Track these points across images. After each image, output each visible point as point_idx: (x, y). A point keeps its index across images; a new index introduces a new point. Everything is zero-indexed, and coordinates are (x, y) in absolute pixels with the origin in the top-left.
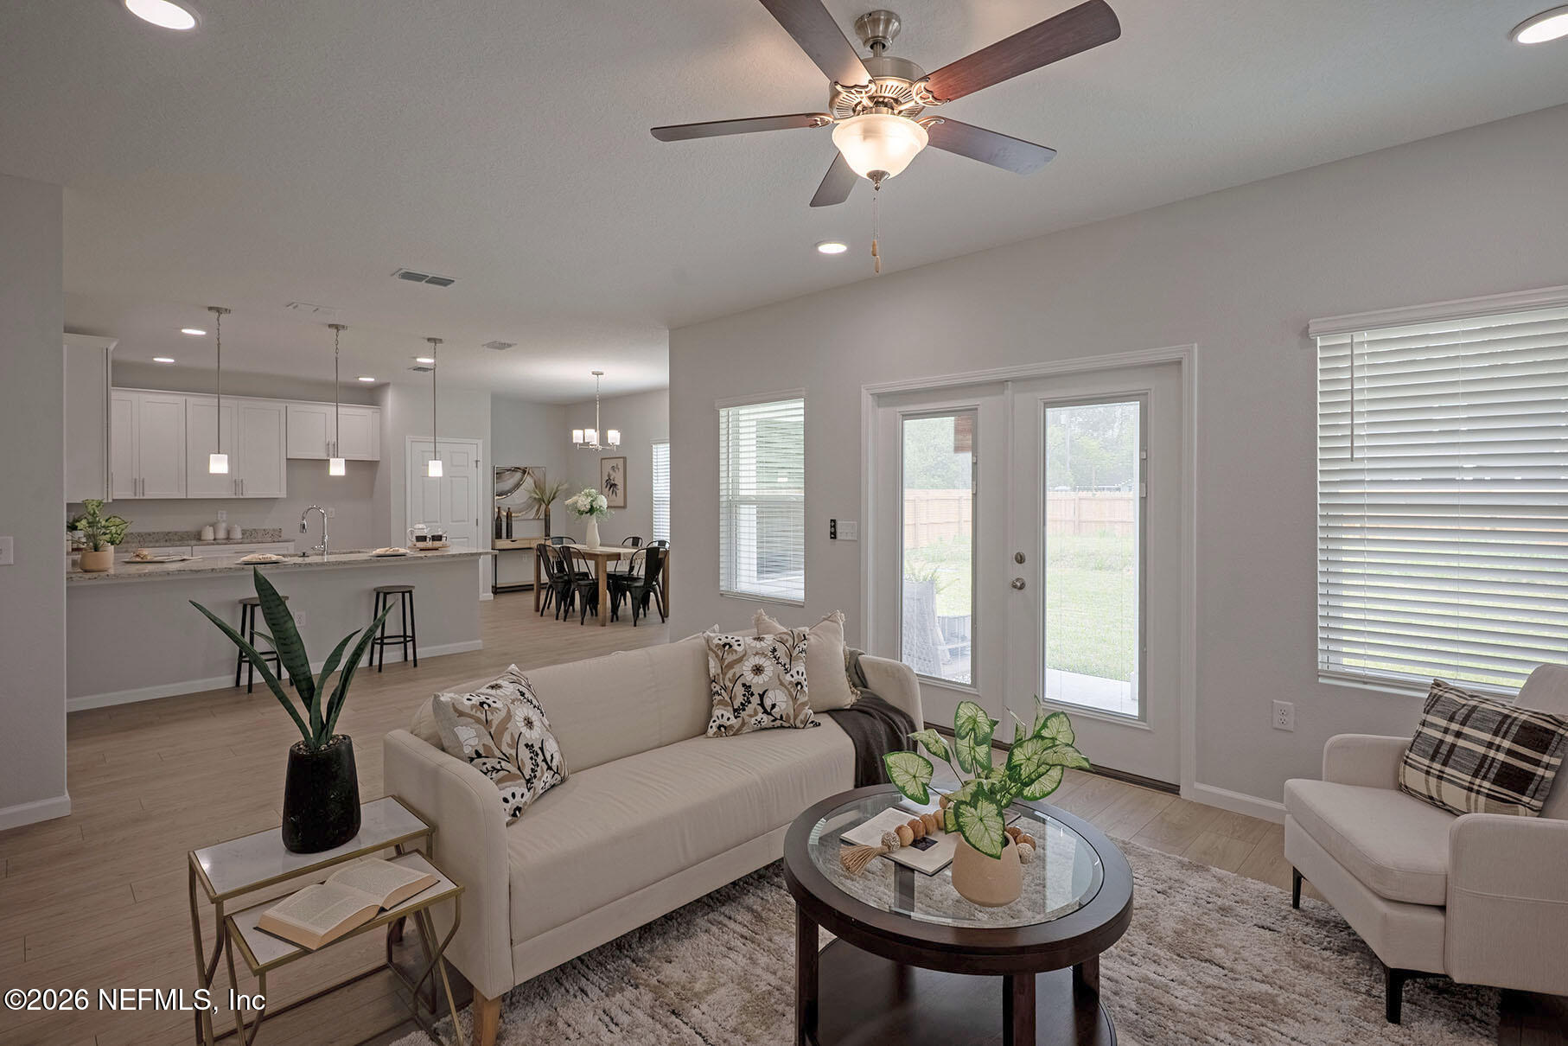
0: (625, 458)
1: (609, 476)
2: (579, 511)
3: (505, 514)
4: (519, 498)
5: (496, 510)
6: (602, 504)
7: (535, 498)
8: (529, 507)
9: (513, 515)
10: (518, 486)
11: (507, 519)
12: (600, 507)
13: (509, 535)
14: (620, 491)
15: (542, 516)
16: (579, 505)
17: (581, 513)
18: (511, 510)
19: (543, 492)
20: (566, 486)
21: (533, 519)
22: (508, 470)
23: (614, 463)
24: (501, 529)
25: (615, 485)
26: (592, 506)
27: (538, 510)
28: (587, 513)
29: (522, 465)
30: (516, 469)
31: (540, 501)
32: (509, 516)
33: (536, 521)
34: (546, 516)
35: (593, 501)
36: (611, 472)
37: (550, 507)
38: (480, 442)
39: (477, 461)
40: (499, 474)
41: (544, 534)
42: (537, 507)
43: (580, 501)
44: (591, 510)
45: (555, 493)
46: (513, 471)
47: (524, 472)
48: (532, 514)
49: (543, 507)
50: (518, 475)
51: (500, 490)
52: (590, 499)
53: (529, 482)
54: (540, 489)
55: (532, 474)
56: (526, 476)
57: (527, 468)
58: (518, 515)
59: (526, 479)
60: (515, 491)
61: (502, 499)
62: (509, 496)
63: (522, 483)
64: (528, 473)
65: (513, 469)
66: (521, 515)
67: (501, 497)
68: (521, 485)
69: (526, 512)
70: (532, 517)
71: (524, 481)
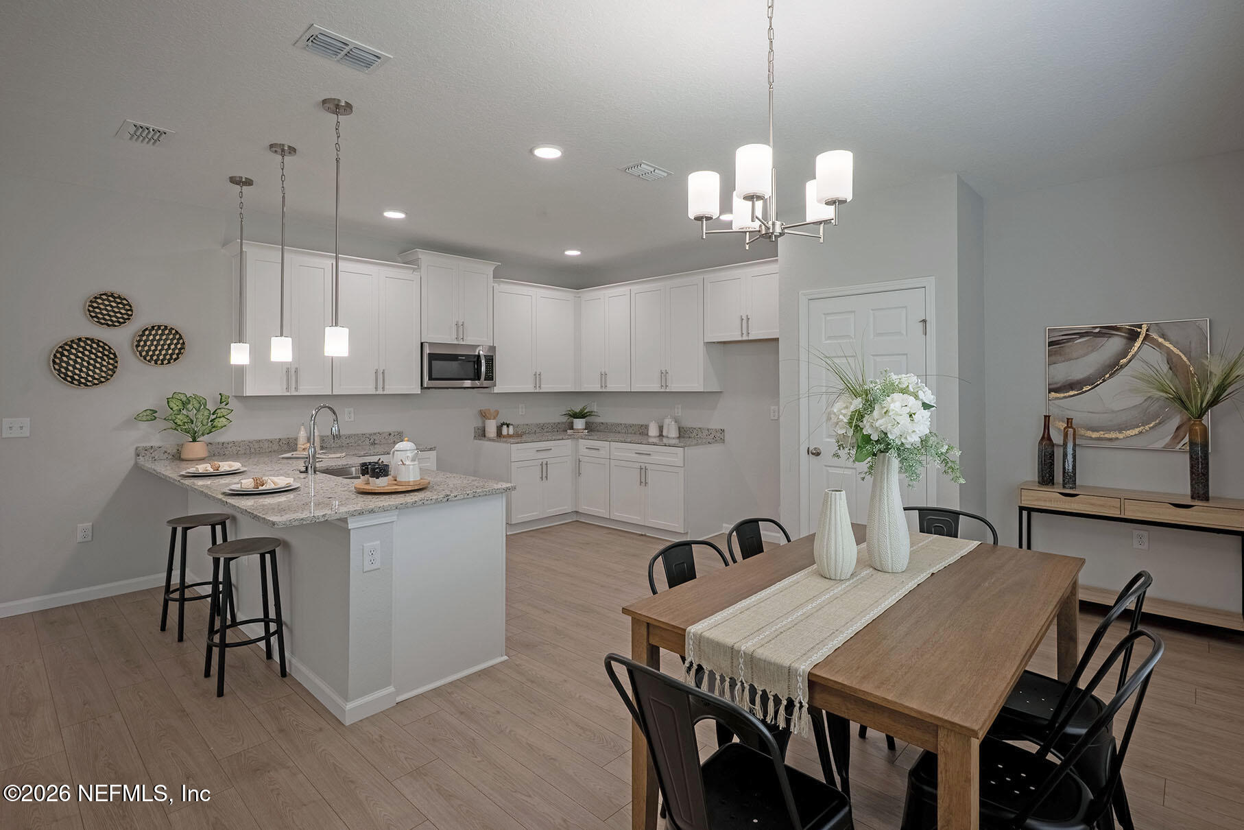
4: (1118, 396)
5: (1040, 421)
7: (1168, 396)
8: (1147, 417)
10: (1113, 367)
11: (1066, 442)
19: (1190, 379)
21: (1163, 448)
22: (1081, 335)
24: (1049, 464)
29: (1125, 322)
30: (1107, 331)
32: (1069, 438)
34: (1192, 443)
39: (925, 322)
40: (1057, 345)
41: (1184, 492)
46: (1100, 335)
47: (1132, 335)
50: (1115, 344)
51: (1061, 378)
53: (1148, 357)
54: (1182, 374)
55: (1160, 340)
56: (1137, 344)
57: (1140, 326)
58: (1112, 435)
59: (1137, 353)
60: (1104, 381)
61: (1065, 397)
62: (1086, 391)
63: (1125, 360)
64: (1145, 339)
65: (1097, 330)
66: (1121, 436)
67: (1062, 395)
68: (1122, 367)
69: (1136, 431)
70: (1160, 445)
71: (1133, 356)
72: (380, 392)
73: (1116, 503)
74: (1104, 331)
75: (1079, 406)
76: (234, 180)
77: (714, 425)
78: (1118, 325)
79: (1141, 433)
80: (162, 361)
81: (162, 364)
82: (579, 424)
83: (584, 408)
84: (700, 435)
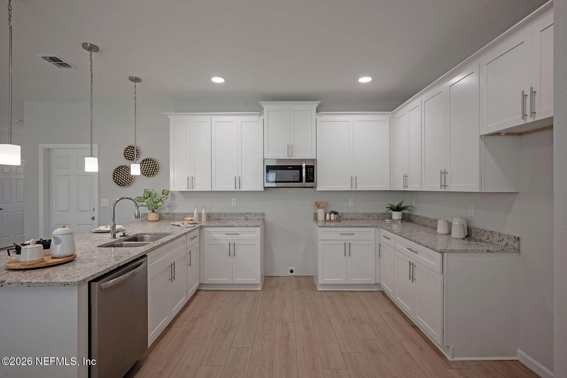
72: (238, 189)
76: (131, 79)
77: (508, 230)
80: (148, 175)
81: (148, 176)
82: (396, 215)
83: (401, 204)
84: (491, 239)
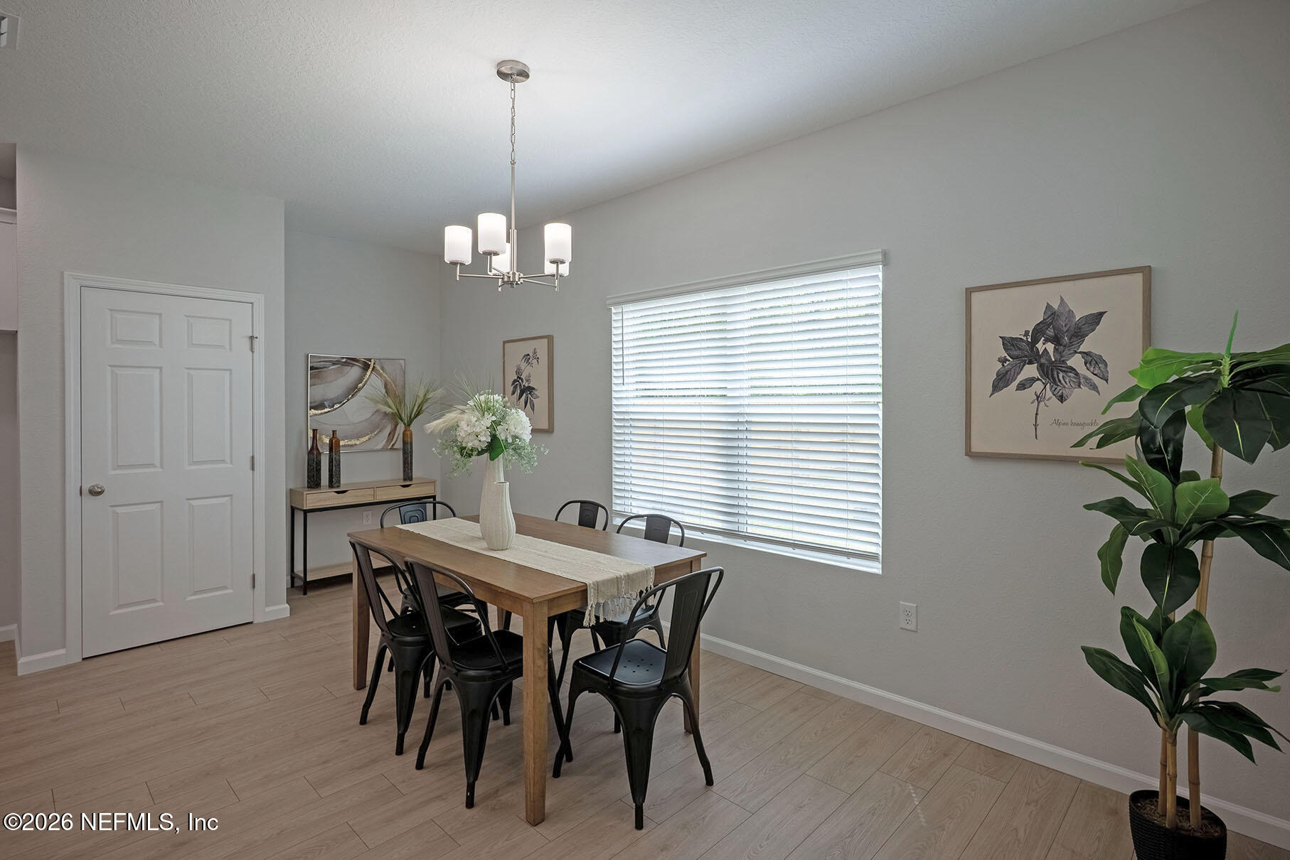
0: (550, 339)
1: (519, 372)
2: (462, 449)
3: (327, 441)
4: (357, 412)
5: (311, 434)
6: (518, 431)
7: (386, 414)
8: (375, 428)
9: (342, 443)
10: (354, 390)
11: (331, 450)
12: (515, 437)
13: (334, 480)
14: (541, 401)
15: (399, 445)
16: (461, 434)
17: (466, 453)
18: (338, 435)
19: (400, 401)
20: (439, 392)
21: (383, 449)
22: (334, 364)
23: (527, 348)
24: (319, 470)
25: (531, 389)
26: (494, 437)
27: (392, 434)
28: (480, 453)
29: (361, 356)
30: (351, 361)
31: (396, 417)
32: (334, 446)
33: (388, 454)
34: (405, 443)
35: (496, 423)
36: (523, 365)
37: (412, 427)
38: (259, 300)
39: (252, 338)
40: (316, 371)
41: (401, 476)
42: (388, 429)
43: (463, 424)
44: (494, 447)
45: (421, 406)
46: (345, 364)
47: (366, 366)
48: (381, 440)
49: (401, 427)
50: (355, 372)
51: (318, 398)
52: (488, 420)
53: (374, 383)
54: (395, 397)
55: (381, 371)
56: (368, 373)
57: (370, 360)
58: (353, 442)
59: (368, 379)
60: (348, 400)
61: (322, 414)
62: (336, 408)
63: (361, 385)
64: (373, 370)
65: (344, 360)
66: (358, 442)
67: (320, 412)
68: (359, 390)
69: (367, 438)
70: (380, 447)
71: (366, 382)
73: (371, 492)
74: (349, 361)
75: (329, 421)
78: (358, 357)
79: (369, 439)
